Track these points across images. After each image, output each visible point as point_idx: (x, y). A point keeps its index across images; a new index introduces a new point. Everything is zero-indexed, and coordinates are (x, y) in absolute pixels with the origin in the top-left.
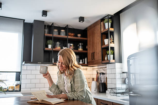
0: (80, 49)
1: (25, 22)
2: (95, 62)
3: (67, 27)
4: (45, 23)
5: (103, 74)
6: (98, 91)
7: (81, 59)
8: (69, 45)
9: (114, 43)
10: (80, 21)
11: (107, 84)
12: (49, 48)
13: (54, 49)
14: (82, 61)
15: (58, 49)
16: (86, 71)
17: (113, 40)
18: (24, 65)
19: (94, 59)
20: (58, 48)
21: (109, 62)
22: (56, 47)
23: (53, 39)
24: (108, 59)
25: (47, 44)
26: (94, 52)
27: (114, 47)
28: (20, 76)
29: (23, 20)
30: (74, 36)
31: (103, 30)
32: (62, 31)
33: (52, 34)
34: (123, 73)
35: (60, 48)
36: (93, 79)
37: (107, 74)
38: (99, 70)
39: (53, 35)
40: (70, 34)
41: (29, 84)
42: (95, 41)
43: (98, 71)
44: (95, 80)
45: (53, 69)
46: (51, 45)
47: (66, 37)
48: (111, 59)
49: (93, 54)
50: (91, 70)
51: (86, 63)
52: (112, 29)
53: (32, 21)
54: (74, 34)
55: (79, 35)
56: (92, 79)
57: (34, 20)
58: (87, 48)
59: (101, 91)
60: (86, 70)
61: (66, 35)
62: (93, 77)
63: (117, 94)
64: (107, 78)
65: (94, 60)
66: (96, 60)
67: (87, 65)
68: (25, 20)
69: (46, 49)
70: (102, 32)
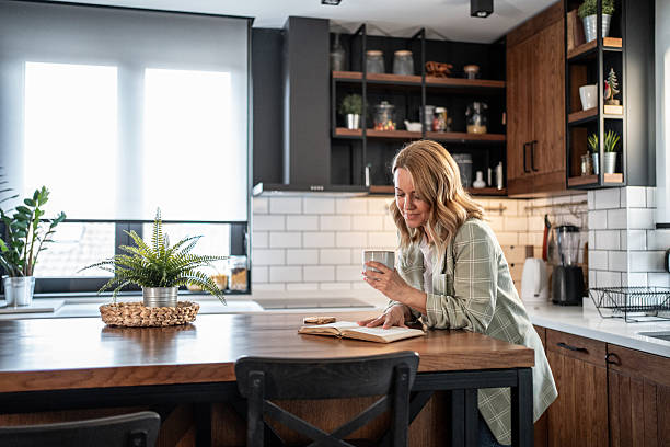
0: (477, 129)
1: (254, 26)
2: (538, 183)
3: (420, 37)
4: (331, 24)
5: (572, 229)
6: (550, 296)
7: (479, 170)
8: (428, 111)
9: (621, 104)
10: (474, 14)
11: (587, 269)
12: (350, 127)
13: (370, 133)
14: (485, 178)
15: (384, 131)
16: (501, 218)
17: (620, 87)
18: (258, 196)
19: (536, 170)
20: (387, 126)
21: (596, 181)
22: (376, 121)
23: (364, 92)
24: (593, 172)
25: (341, 112)
26: (536, 142)
27: (621, 120)
28: (247, 236)
29: (246, 21)
30: (448, 71)
31: (575, 47)
32: (399, 58)
33: (362, 69)
34: (659, 226)
35: (393, 128)
36: (530, 251)
37: (587, 230)
38: (555, 215)
39: (364, 76)
40: (433, 66)
41: (280, 266)
42: (541, 95)
43: (550, 219)
44: (538, 252)
45: (368, 210)
46: (357, 117)
47: (418, 79)
48: (606, 171)
49: (528, 148)
50: (522, 211)
51: (500, 187)
52: (614, 44)
53: (280, 22)
54: (450, 66)
55: (471, 69)
56: (523, 252)
57: (291, 18)
58: (504, 122)
59: (563, 299)
60: (501, 215)
61: (417, 71)
62: (530, 244)
63: (629, 314)
64: (587, 245)
65: (533, 173)
66: (541, 172)
67: (504, 195)
68: (255, 21)
69: (339, 132)
70: (568, 57)
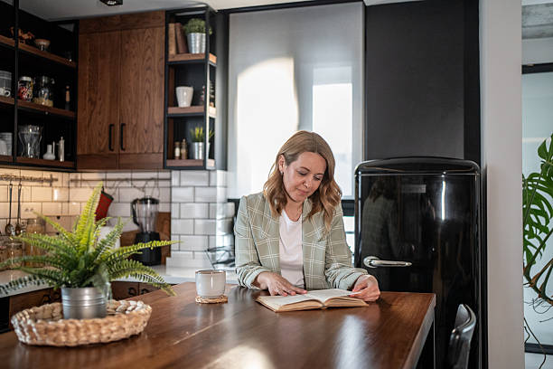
9: (214, 106)
16: (51, 189)
17: (214, 94)
21: (202, 164)
27: (215, 120)
31: (178, 53)
34: (228, 201)
37: (170, 203)
42: (131, 85)
43: (109, 191)
50: (65, 183)
51: (61, 159)
54: (31, 36)
55: (44, 43)
58: (67, 100)
60: (51, 186)
65: (123, 152)
66: (131, 151)
70: (170, 60)
